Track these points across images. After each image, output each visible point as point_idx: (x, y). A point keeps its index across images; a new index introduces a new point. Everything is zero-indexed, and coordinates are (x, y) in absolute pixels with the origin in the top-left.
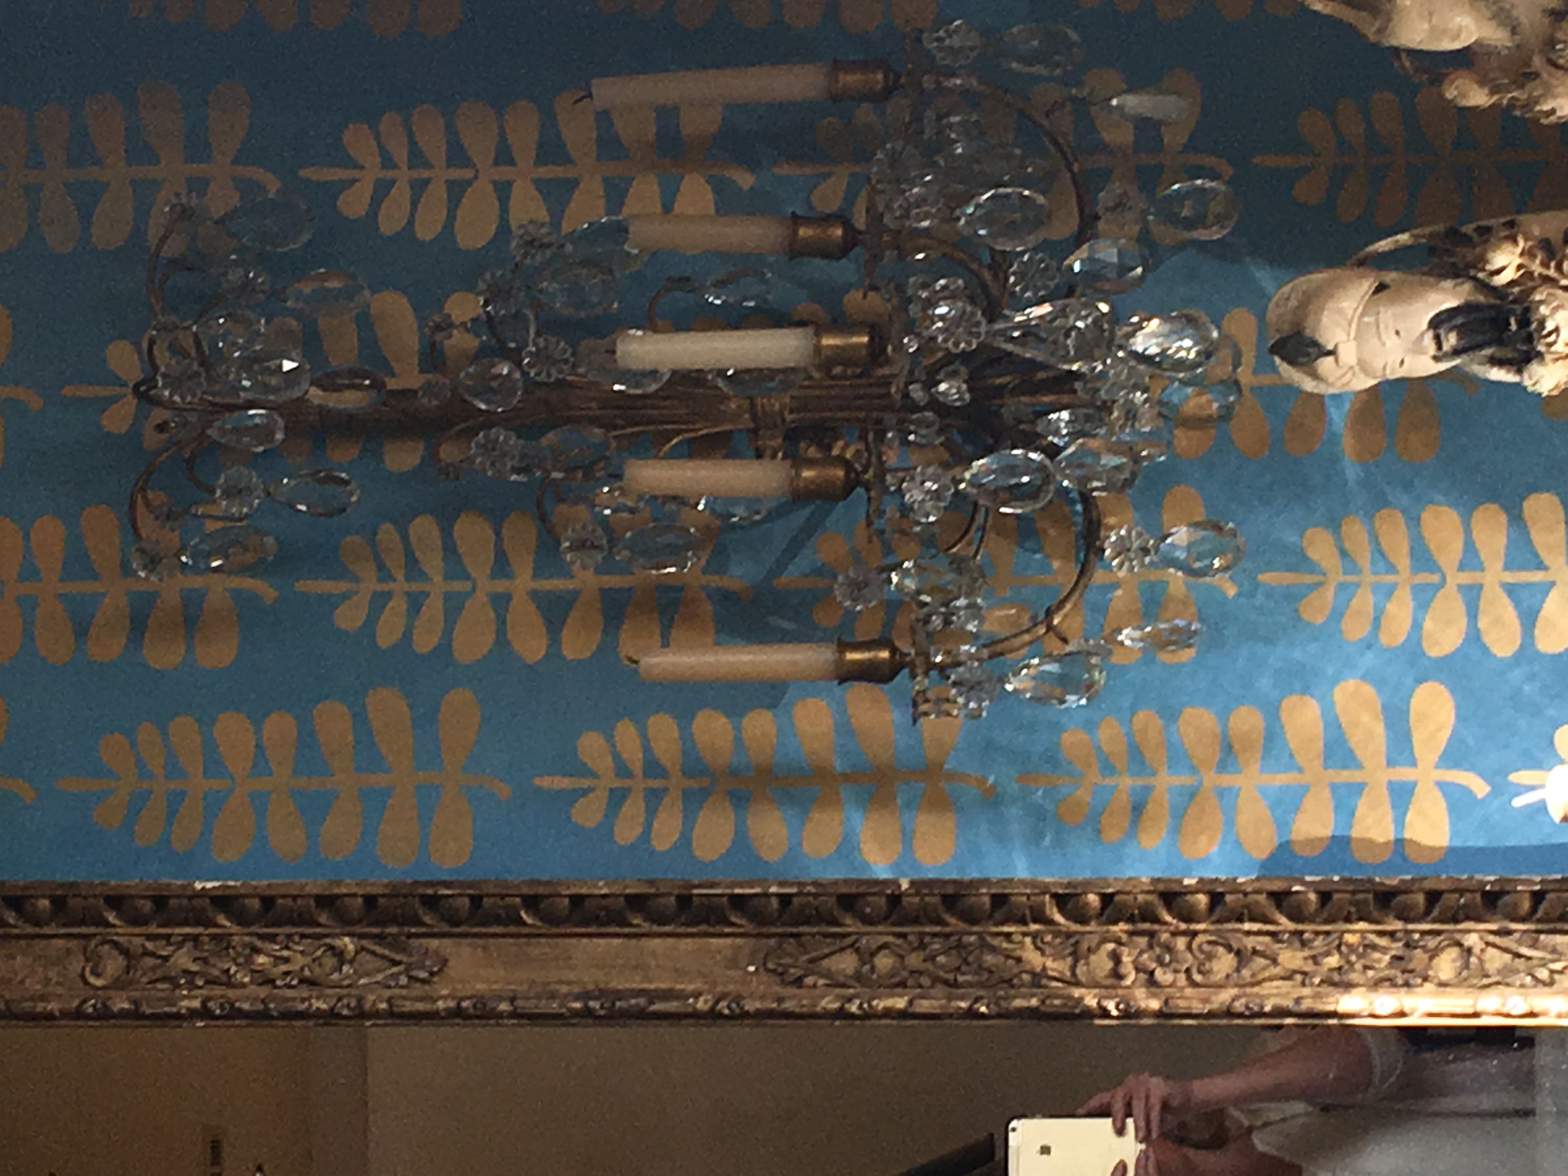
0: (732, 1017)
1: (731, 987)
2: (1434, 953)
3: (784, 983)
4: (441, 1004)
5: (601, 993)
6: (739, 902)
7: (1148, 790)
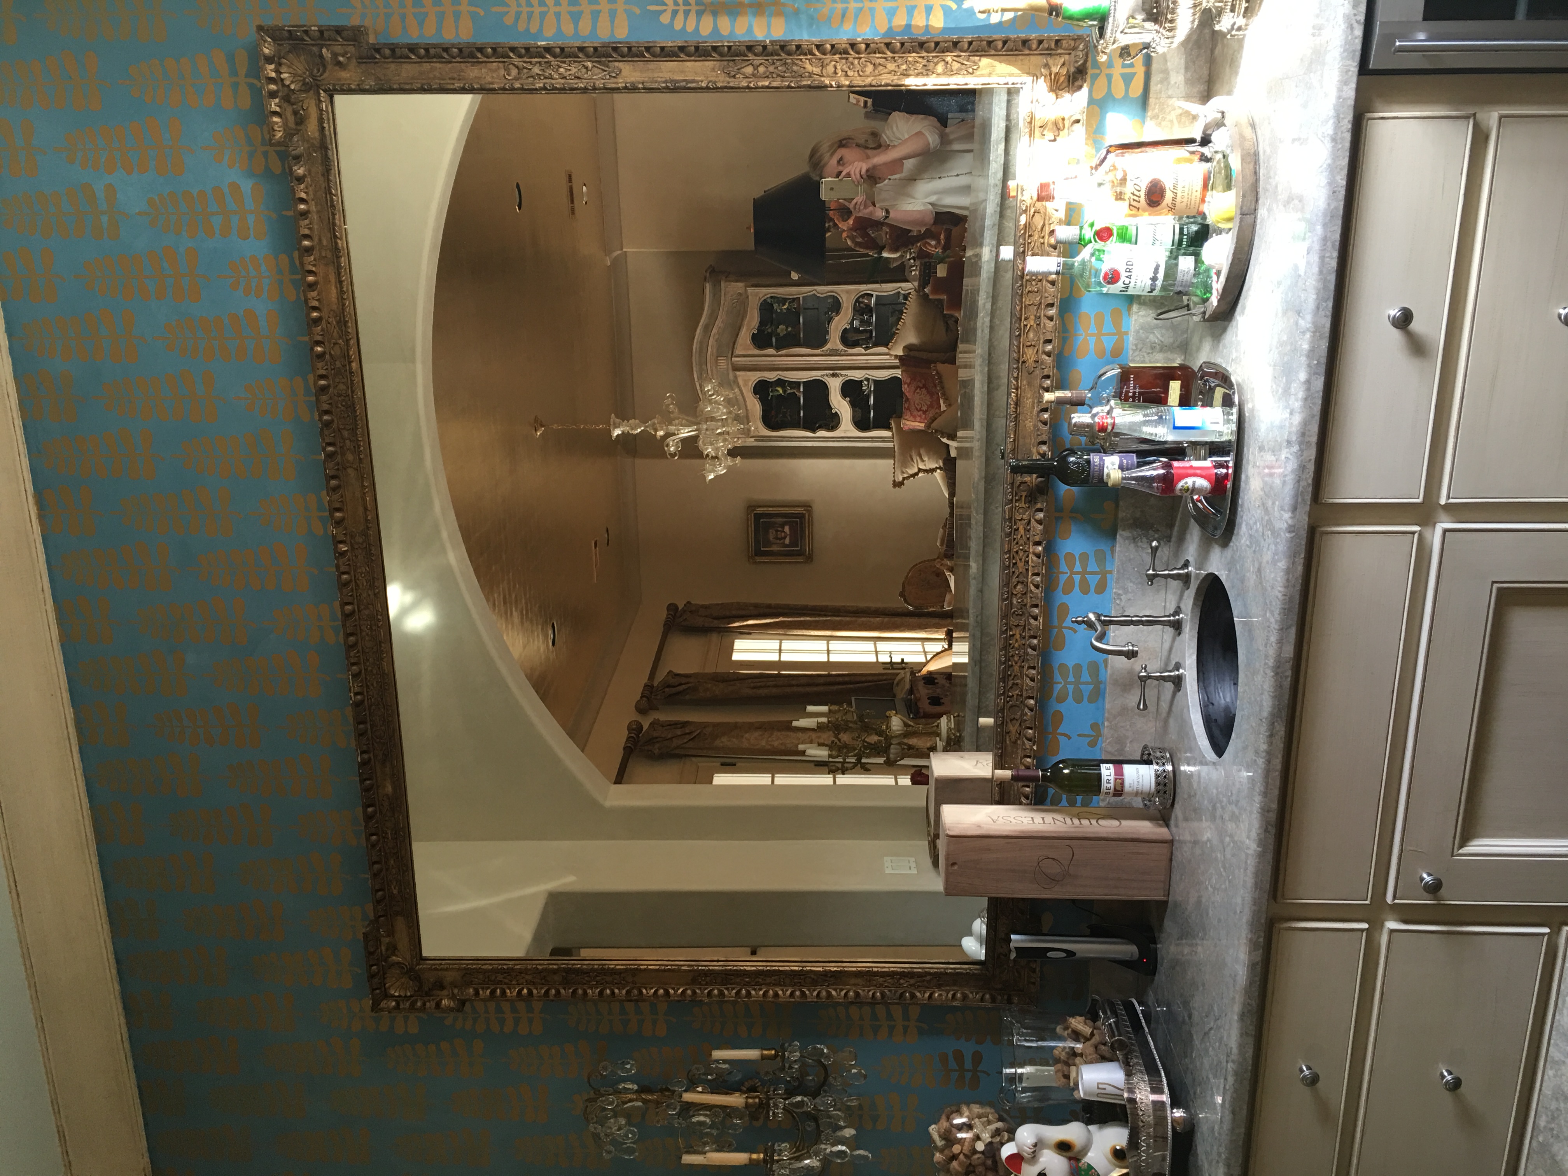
0: (714, 89)
1: (712, 79)
2: (936, 64)
3: (730, 77)
4: (620, 85)
5: (671, 81)
6: (715, 48)
7: (847, 8)
